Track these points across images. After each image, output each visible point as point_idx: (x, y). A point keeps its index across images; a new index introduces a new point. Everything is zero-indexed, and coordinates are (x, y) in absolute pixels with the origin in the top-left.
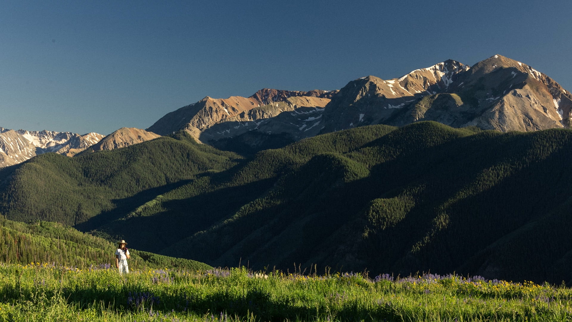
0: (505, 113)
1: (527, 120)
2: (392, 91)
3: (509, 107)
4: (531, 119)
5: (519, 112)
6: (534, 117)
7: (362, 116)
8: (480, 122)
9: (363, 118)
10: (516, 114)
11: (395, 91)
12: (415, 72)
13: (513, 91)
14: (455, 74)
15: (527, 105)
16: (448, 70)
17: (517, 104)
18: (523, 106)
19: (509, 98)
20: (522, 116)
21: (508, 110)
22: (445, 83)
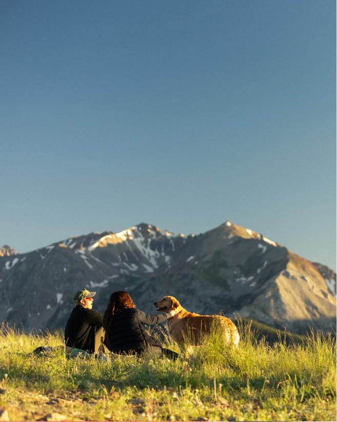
0: (283, 301)
1: (311, 309)
2: (88, 264)
3: (285, 292)
4: (316, 308)
5: (299, 299)
6: (318, 305)
7: (59, 296)
8: (254, 312)
9: (62, 299)
10: (296, 302)
11: (92, 264)
12: (106, 239)
13: (283, 272)
14: (153, 241)
15: (306, 290)
16: (144, 236)
17: (294, 289)
18: (301, 292)
19: (281, 281)
20: (302, 304)
21: (285, 297)
22: (143, 252)
